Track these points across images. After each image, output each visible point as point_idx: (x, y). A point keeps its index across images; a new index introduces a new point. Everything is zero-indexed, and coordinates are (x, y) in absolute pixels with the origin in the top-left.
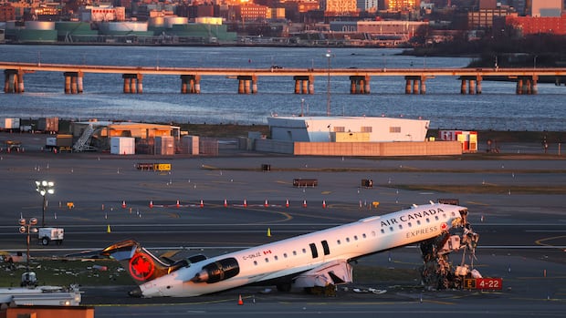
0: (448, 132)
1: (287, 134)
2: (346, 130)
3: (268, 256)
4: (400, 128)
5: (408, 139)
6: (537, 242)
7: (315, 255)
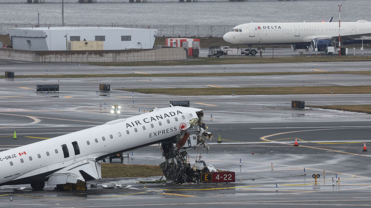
0: (174, 40)
1: (26, 43)
2: (82, 39)
3: (23, 156)
4: (130, 36)
5: (138, 47)
6: (263, 138)
7: (66, 155)
